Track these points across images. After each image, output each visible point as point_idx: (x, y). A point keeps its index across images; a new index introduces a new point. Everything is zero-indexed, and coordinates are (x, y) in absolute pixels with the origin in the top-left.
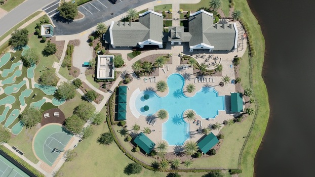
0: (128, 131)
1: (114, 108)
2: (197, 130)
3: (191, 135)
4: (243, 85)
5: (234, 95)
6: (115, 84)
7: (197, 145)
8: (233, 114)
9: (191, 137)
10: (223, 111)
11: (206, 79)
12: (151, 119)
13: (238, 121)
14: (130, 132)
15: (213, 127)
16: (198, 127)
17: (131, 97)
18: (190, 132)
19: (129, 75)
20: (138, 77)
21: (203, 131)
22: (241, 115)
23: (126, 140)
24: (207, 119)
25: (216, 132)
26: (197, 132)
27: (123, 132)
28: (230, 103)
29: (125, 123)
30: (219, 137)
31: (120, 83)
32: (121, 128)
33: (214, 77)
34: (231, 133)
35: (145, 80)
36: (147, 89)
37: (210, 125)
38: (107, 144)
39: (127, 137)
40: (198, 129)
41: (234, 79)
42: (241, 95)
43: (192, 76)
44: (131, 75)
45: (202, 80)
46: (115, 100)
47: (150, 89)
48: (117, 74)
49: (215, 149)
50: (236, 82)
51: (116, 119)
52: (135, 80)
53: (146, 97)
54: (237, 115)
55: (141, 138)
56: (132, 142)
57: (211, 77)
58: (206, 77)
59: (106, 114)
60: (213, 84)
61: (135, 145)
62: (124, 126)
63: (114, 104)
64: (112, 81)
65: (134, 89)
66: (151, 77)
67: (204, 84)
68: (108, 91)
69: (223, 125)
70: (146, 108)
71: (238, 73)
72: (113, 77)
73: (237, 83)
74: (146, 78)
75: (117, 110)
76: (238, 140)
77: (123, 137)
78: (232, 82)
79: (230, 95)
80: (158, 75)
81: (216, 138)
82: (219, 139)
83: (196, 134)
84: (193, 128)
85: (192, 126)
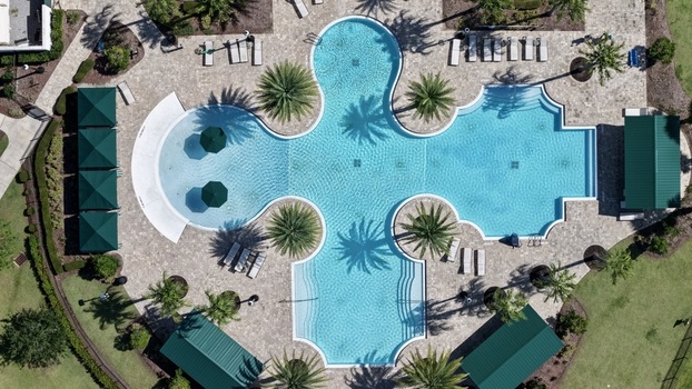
0: (131, 302)
1: (59, 195)
2: (462, 296)
3: (430, 318)
4: (684, 75)
5: (640, 124)
6: (61, 77)
7: (460, 371)
8: (632, 217)
9: (433, 330)
10: (583, 202)
11: (508, 44)
12: (236, 246)
13: (656, 250)
14: (140, 308)
15: (538, 277)
16: (464, 282)
17: (140, 142)
18: (427, 305)
19: (125, 29)
20: (171, 41)
21: (489, 297)
22: (671, 220)
23: (124, 343)
24: (510, 241)
25: (546, 306)
26: (459, 305)
27: (110, 309)
28: (620, 163)
29: (117, 263)
30: (563, 324)
31: (83, 68)
32: (95, 290)
33: (545, 35)
34: (619, 302)
35: (202, 51)
36: (213, 101)
37: (521, 270)
38: (38, 362)
39: (129, 328)
40: (466, 289)
41: (642, 41)
42: (673, 127)
43: (439, 33)
44: (135, 30)
45: (487, 50)
46: (60, 155)
47: (228, 99)
48: (64, 26)
49: (545, 379)
50: (649, 57)
51: (72, 247)
52: (152, 53)
53: (209, 139)
54: (653, 218)
55: (193, 338)
56: (153, 353)
57: (531, 36)
58: (505, 35)
59: (24, 222)
60: (540, 72)
61: (169, 367)
62: (111, 280)
63: (58, 176)
64: (41, 63)
65: (154, 100)
66: (232, 38)
67: (494, 68)
68: (27, 109)
69: (583, 270)
70: (212, 195)
71: (661, 12)
72: (47, 44)
73: (658, 65)
74: (210, 41)
75: (72, 203)
76: (651, 334)
77: (111, 331)
78: (633, 60)
79: (621, 122)
80: (269, 28)
81: (550, 331)
82: (561, 335)
83: (454, 312)
84: (440, 286)
85: (439, 274)
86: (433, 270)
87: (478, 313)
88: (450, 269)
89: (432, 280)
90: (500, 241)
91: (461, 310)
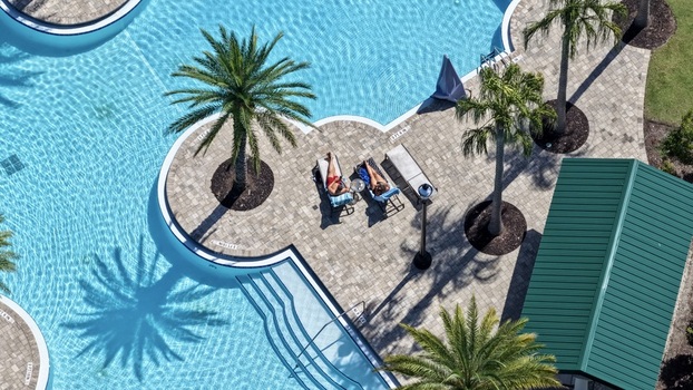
83: (424, 304)
84: (359, 275)
85: (340, 254)
86: (323, 254)
87: (475, 272)
88: (357, 231)
89: (333, 274)
90: (419, 112)
91: (436, 290)
